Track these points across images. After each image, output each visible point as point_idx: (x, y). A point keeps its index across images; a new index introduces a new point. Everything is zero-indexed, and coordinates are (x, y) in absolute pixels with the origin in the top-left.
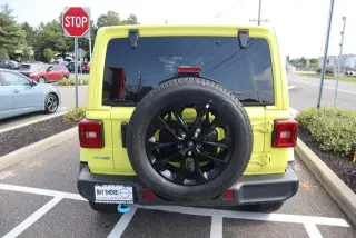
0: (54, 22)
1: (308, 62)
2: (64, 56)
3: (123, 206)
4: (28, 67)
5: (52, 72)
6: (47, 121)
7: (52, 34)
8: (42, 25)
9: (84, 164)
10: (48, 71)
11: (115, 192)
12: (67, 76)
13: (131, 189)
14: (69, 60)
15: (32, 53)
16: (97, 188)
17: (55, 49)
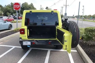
0: (9, 5)
1: (80, 16)
2: (12, 14)
3: (29, 46)
4: (2, 17)
5: (9, 19)
6: (9, 31)
7: (9, 8)
8: (6, 6)
9: (21, 38)
10: (8, 19)
11: (27, 43)
12: (13, 20)
13: (30, 42)
14: (14, 16)
15: (3, 14)
16: (23, 42)
17: (10, 13)
